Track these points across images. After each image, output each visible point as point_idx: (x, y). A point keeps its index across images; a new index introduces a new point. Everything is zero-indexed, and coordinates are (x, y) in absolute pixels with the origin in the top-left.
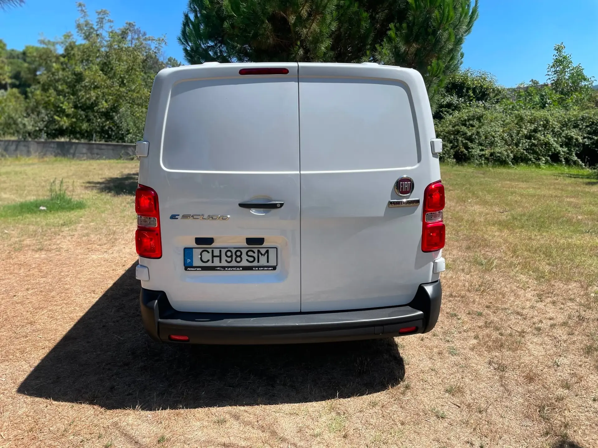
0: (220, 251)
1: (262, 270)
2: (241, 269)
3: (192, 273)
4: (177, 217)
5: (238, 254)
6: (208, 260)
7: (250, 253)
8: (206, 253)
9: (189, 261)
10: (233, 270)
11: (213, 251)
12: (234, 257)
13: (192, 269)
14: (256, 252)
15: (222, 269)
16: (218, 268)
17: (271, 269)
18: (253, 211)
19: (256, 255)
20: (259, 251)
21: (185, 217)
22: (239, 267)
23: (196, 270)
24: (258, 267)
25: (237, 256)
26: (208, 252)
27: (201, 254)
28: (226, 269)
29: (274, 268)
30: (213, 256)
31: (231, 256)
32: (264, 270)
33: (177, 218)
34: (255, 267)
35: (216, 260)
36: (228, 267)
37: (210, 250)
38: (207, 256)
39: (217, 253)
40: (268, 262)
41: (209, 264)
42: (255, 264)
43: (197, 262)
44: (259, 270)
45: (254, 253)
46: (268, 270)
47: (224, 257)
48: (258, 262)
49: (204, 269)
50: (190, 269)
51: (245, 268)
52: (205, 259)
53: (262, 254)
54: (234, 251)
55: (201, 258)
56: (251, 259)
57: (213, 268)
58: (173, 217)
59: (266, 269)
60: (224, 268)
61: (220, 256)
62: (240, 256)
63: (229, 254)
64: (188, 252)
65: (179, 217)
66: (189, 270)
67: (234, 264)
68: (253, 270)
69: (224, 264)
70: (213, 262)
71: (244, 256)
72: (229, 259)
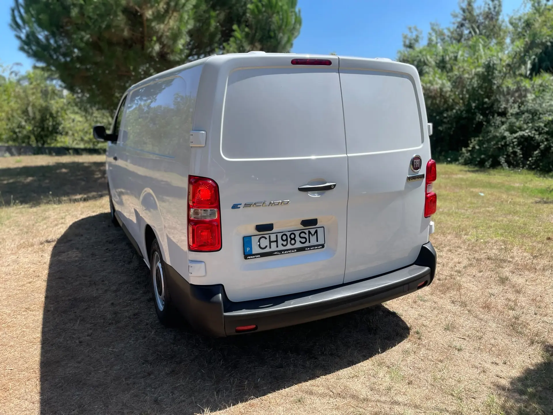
0: (277, 236)
1: (313, 249)
2: (296, 251)
3: (252, 261)
4: (239, 206)
5: (293, 236)
6: (266, 246)
7: (303, 235)
8: (263, 239)
9: (248, 249)
10: (288, 253)
11: (270, 236)
12: (289, 239)
13: (252, 257)
14: (307, 233)
15: (279, 253)
16: (276, 253)
17: (320, 247)
18: (310, 194)
19: (307, 236)
20: (309, 232)
21: (246, 205)
22: (293, 249)
23: (255, 258)
24: (310, 247)
25: (291, 239)
26: (266, 238)
27: (259, 241)
28: (283, 252)
29: (323, 246)
30: (270, 242)
31: (287, 240)
32: (314, 249)
33: (239, 208)
34: (307, 247)
35: (274, 245)
36: (284, 251)
37: (267, 236)
38: (264, 243)
39: (273, 238)
40: (317, 241)
41: (267, 250)
42: (307, 244)
43: (256, 250)
44: (310, 250)
45: (306, 234)
46: (318, 248)
47: (280, 242)
48: (309, 242)
49: (263, 255)
50: (250, 257)
51: (299, 250)
52: (263, 246)
53: (312, 235)
54: (288, 234)
55: (259, 245)
56: (303, 240)
57: (271, 254)
58: (235, 207)
59: (316, 248)
60: (280, 252)
61: (277, 241)
62: (294, 239)
63: (284, 238)
64: (247, 241)
65: (241, 207)
66: (249, 259)
67: (289, 246)
68: (305, 250)
69: (281, 248)
70: (270, 248)
71: (298, 239)
72: (285, 243)
